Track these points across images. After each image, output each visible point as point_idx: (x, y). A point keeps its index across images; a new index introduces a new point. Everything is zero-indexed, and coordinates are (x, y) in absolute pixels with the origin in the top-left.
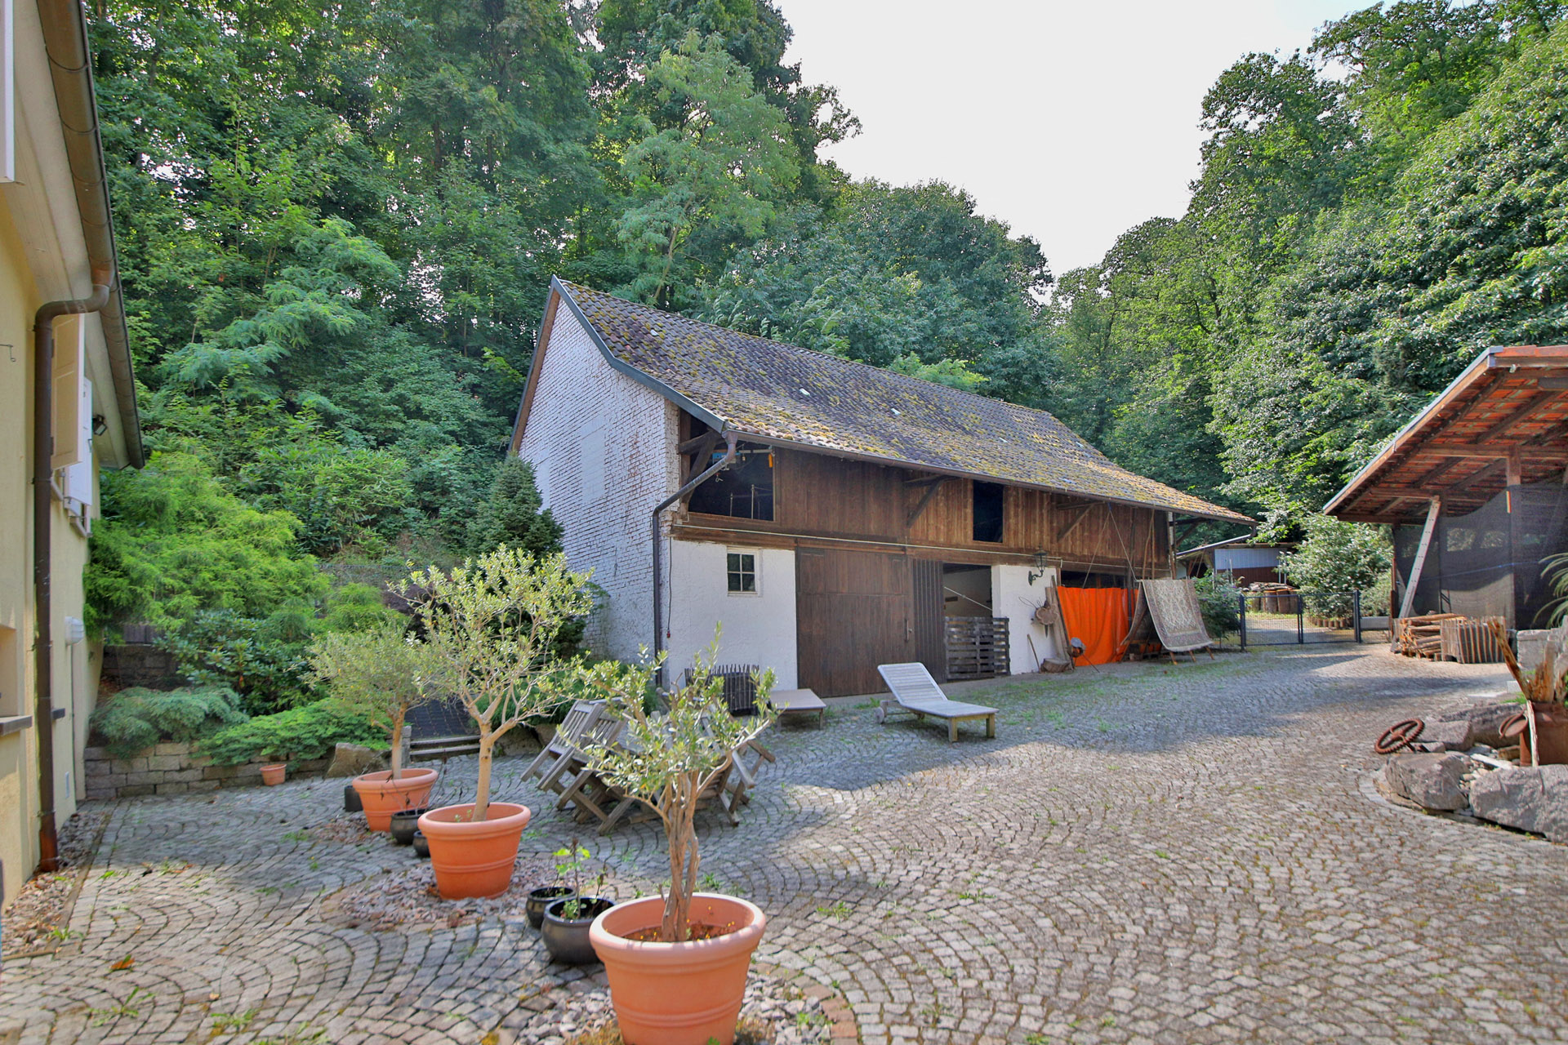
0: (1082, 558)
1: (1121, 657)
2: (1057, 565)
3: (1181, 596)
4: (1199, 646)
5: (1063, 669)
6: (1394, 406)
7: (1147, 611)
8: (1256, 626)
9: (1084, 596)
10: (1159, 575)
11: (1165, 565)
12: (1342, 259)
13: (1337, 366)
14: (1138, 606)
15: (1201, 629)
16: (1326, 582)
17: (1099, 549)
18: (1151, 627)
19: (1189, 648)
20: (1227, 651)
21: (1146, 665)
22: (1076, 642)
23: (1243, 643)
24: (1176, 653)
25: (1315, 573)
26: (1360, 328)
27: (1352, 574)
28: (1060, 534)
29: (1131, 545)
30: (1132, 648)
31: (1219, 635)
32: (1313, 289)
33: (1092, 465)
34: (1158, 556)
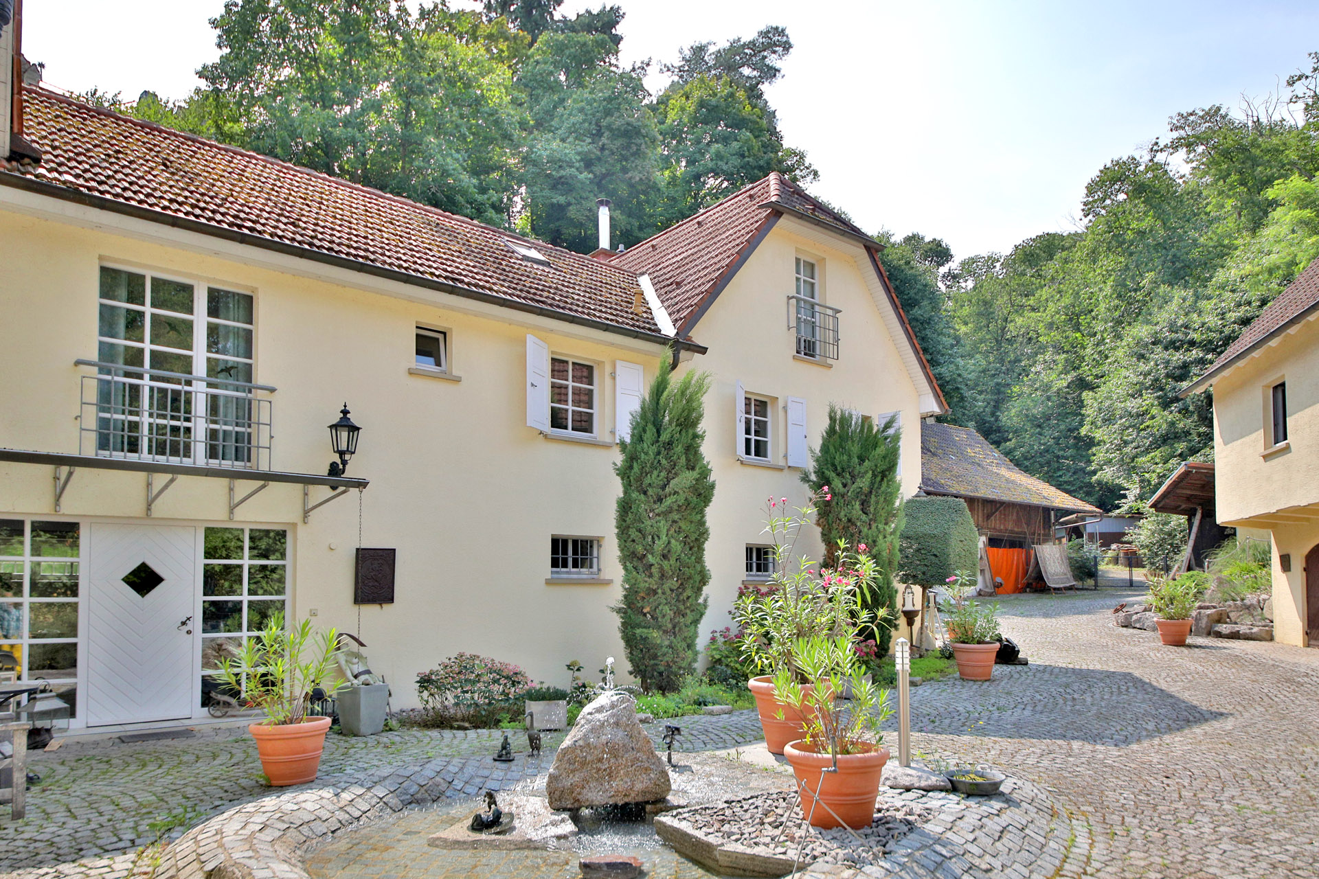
0: (1000, 531)
1: (1022, 590)
2: (986, 535)
3: (1058, 555)
4: (1068, 585)
5: (991, 595)
6: (1199, 435)
7: (1038, 563)
8: (1111, 575)
9: (1000, 552)
10: (1045, 541)
11: (1049, 535)
12: (1173, 328)
13: (1166, 404)
14: (1032, 560)
15: (1069, 575)
16: (1155, 549)
17: (1010, 526)
18: (1040, 572)
19: (1062, 586)
20: (1087, 589)
21: (1037, 595)
22: (999, 580)
23: (1096, 585)
24: (1055, 589)
25: (1147, 542)
26: (1181, 378)
27: (1171, 544)
28: (988, 517)
29: (1028, 524)
30: (1028, 585)
31: (1081, 579)
32: (1153, 343)
33: (1004, 472)
34: (1044, 528)
